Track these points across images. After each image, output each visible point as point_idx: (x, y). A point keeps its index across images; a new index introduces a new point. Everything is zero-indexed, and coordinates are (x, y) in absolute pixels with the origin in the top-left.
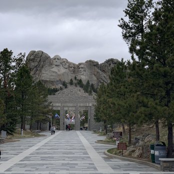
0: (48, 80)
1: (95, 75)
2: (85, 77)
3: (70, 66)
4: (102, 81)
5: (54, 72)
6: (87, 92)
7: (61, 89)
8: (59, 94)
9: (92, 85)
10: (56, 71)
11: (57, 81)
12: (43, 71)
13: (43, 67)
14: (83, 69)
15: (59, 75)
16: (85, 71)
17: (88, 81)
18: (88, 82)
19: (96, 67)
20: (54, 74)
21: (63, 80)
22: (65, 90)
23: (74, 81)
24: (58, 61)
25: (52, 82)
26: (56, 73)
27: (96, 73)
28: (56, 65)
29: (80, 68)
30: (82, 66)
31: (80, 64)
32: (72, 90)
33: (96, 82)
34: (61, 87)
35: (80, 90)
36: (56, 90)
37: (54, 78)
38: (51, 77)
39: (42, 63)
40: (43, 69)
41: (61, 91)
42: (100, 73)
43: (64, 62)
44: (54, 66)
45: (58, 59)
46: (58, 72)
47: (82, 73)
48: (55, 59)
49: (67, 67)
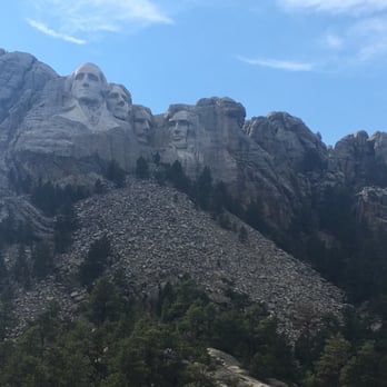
0: (47, 150)
1: (231, 152)
4: (259, 174)
5: (72, 124)
6: (205, 208)
7: (100, 189)
8: (89, 204)
9: (222, 186)
10: (84, 119)
11: (87, 160)
12: (30, 119)
13: (28, 106)
14: (184, 129)
15: (92, 137)
16: (194, 135)
17: (207, 171)
18: (206, 175)
20: (74, 132)
21: (107, 157)
22: (115, 194)
23: (152, 167)
24: (92, 84)
26: (83, 127)
27: (234, 145)
29: (174, 122)
30: (183, 115)
32: (143, 196)
33: (234, 178)
34: (98, 182)
35: (176, 197)
36: (77, 194)
37: (73, 147)
38: (59, 142)
39: (29, 91)
40: (30, 112)
41: (96, 196)
42: (252, 146)
43: (116, 95)
44: (76, 102)
45: (92, 76)
46: (90, 127)
47: (183, 142)
48: (80, 76)
49: (125, 115)
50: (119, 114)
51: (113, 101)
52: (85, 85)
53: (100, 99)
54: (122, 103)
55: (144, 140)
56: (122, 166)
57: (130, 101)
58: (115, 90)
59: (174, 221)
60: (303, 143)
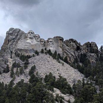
0: (23, 48)
1: (61, 47)
2: (53, 48)
3: (42, 41)
4: (67, 52)
5: (28, 43)
6: (55, 59)
7: (34, 56)
8: (31, 59)
9: (59, 54)
10: (30, 42)
11: (31, 50)
12: (19, 42)
13: (19, 39)
14: (51, 43)
15: (32, 45)
16: (53, 44)
18: (56, 52)
19: (61, 41)
20: (28, 44)
21: (35, 49)
22: (37, 57)
23: (45, 51)
24: (32, 34)
25: (26, 51)
26: (30, 43)
27: (61, 46)
28: (30, 38)
29: (49, 42)
30: (51, 40)
31: (49, 39)
32: (43, 57)
33: (62, 53)
34: (33, 54)
35: (49, 57)
36: (29, 57)
37: (28, 47)
38: (25, 47)
39: (19, 36)
40: (19, 41)
41: (33, 57)
42: (65, 46)
43: (37, 37)
44: (28, 38)
45: (31, 33)
46: (32, 43)
47: (51, 46)
48: (29, 33)
49: (39, 41)
50: (38, 40)
51: (36, 38)
52: (30, 35)
53: (33, 37)
54: (38, 38)
55: (43, 46)
56: (38, 51)
57: (40, 38)
58: (37, 36)
59: (49, 62)
60: (76, 45)
